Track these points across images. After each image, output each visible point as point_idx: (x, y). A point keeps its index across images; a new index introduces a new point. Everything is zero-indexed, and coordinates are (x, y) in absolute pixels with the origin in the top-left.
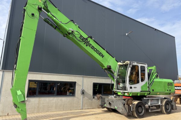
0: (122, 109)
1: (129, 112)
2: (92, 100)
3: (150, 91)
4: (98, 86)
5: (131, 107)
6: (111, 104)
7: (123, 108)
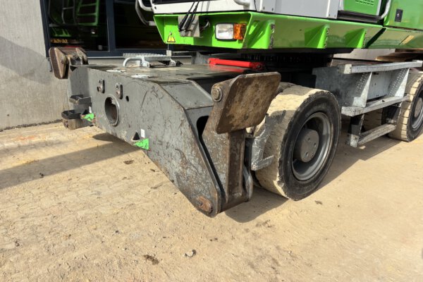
0: (183, 156)
1: (232, 187)
2: (46, 81)
3: (381, 22)
4: (97, 9)
5: (255, 145)
6: (114, 106)
7: (192, 154)
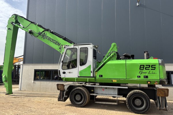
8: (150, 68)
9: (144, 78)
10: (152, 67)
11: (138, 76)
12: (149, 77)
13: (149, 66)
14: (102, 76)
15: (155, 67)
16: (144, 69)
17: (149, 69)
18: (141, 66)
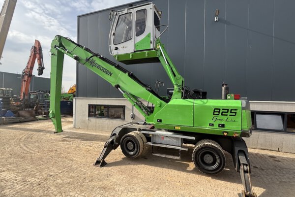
8: (229, 113)
9: (219, 126)
10: (231, 112)
11: (210, 124)
12: (226, 126)
13: (226, 111)
14: (160, 121)
15: (236, 113)
16: (220, 114)
17: (227, 115)
18: (216, 110)
